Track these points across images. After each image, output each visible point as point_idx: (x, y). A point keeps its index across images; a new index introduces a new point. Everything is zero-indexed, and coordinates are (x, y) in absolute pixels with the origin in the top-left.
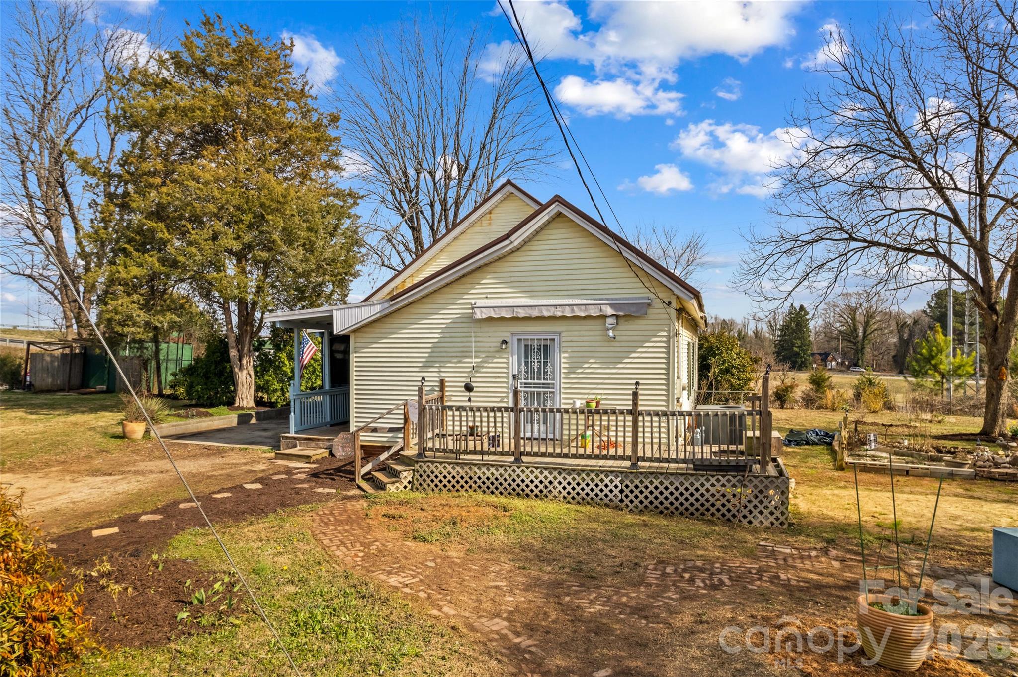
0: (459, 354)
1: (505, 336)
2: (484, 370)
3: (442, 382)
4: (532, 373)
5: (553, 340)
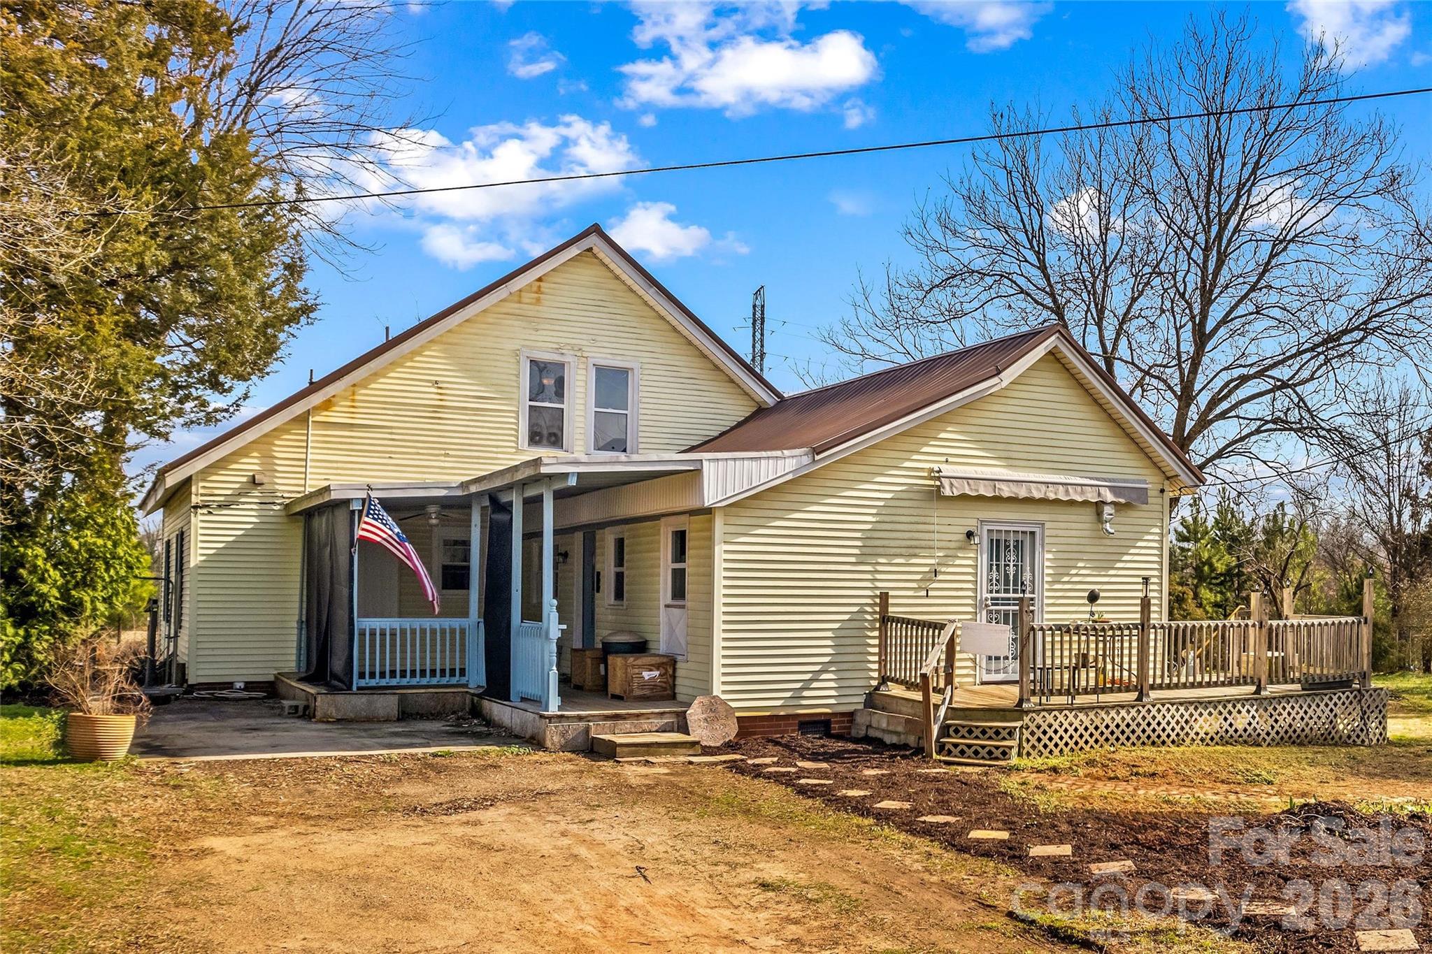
0: (903, 551)
1: (971, 524)
2: (940, 577)
3: (884, 597)
4: (1007, 583)
5: (1033, 533)
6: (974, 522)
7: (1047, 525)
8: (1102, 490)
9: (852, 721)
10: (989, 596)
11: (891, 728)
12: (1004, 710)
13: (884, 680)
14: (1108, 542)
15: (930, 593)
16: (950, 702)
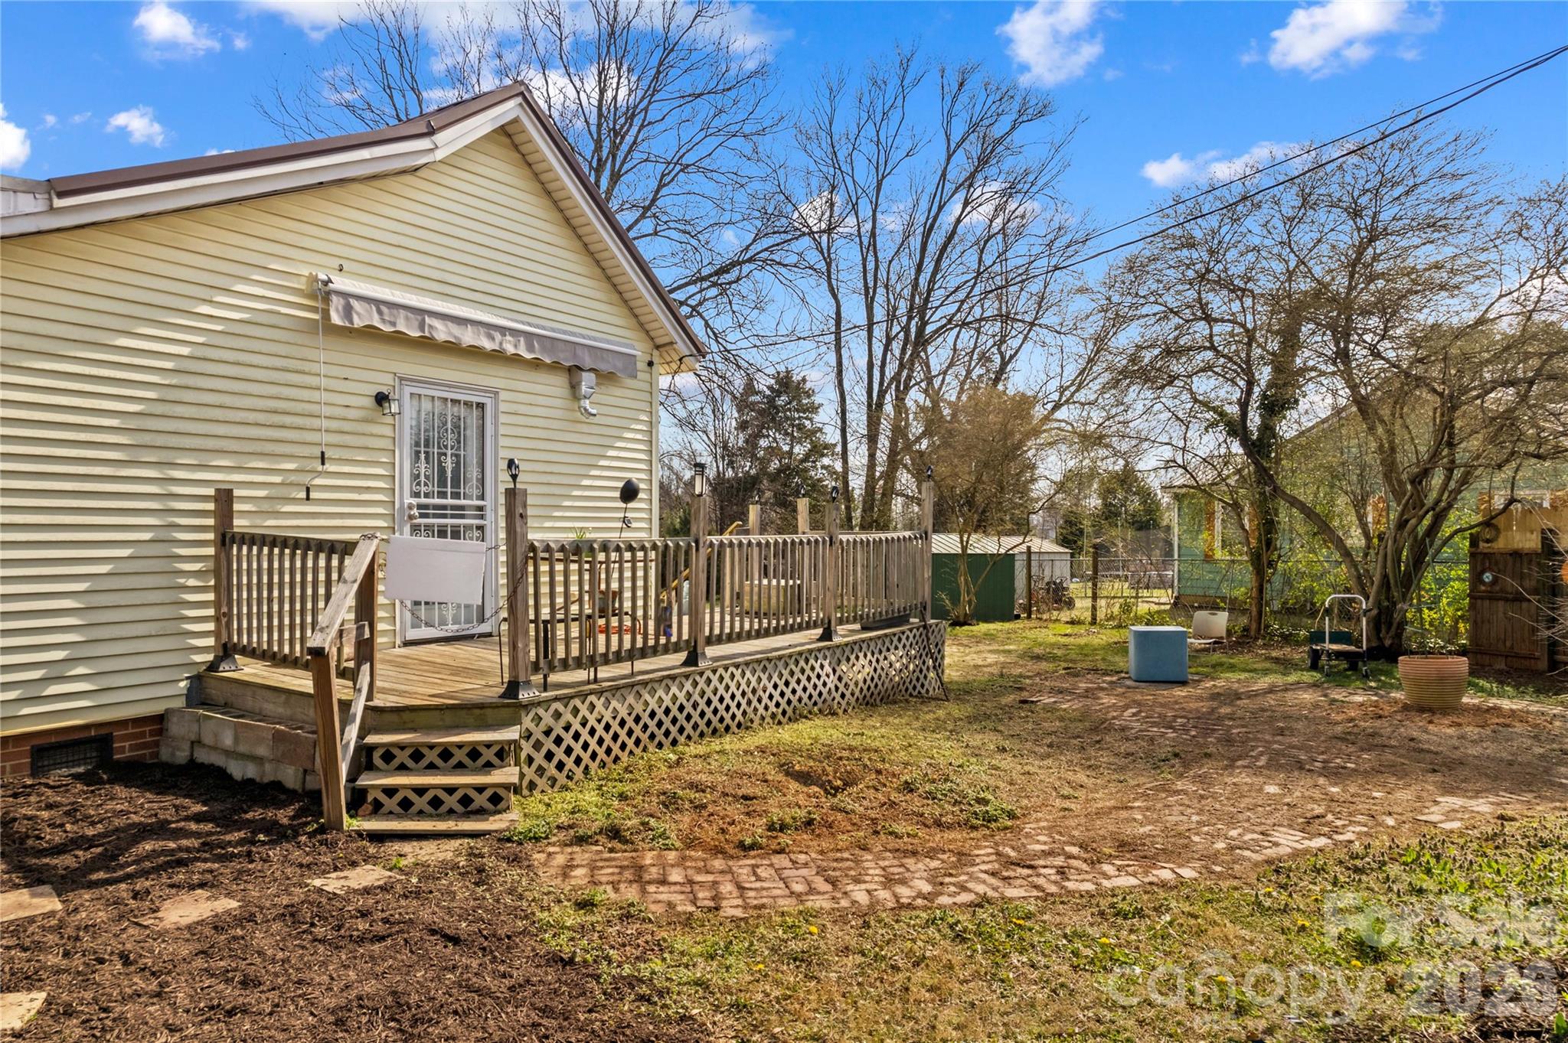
1: (384, 382)
2: (330, 467)
3: (224, 498)
4: (442, 482)
5: (481, 406)
6: (388, 379)
7: (503, 395)
8: (579, 351)
9: (161, 732)
10: (414, 501)
11: (242, 748)
12: (481, 706)
13: (227, 651)
14: (585, 428)
15: (313, 495)
16: (370, 698)
